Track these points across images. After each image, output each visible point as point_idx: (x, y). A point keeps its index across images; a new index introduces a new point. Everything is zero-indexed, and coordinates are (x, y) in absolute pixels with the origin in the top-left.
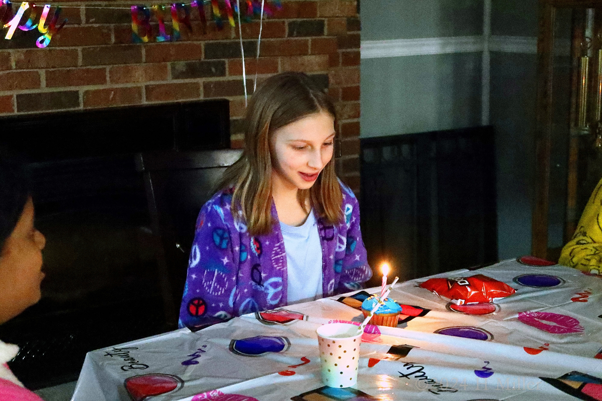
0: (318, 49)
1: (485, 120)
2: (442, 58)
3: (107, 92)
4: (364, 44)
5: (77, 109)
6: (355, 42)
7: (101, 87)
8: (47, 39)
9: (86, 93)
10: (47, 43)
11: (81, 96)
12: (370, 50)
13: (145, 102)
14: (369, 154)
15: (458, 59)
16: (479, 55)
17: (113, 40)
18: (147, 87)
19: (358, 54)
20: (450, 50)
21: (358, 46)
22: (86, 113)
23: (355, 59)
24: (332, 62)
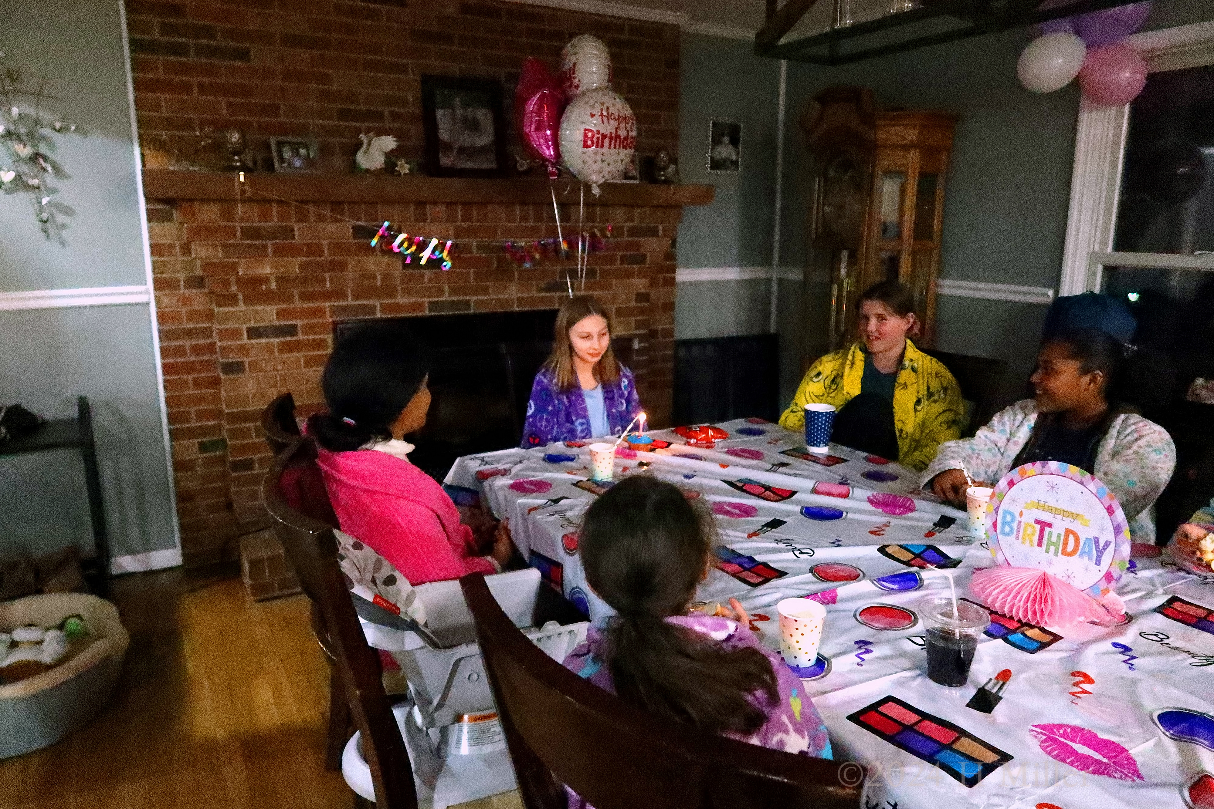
0: (642, 275)
1: (773, 329)
2: (740, 282)
3: (492, 300)
4: (678, 271)
5: (468, 312)
6: (673, 270)
7: (486, 297)
8: (448, 264)
9: (476, 302)
10: (448, 267)
11: (472, 304)
12: (683, 275)
13: (516, 309)
14: (682, 352)
15: (752, 282)
16: (769, 281)
17: (495, 264)
18: (518, 299)
19: (674, 278)
20: (747, 276)
21: (674, 272)
22: (475, 315)
23: (671, 282)
24: (653, 284)
